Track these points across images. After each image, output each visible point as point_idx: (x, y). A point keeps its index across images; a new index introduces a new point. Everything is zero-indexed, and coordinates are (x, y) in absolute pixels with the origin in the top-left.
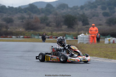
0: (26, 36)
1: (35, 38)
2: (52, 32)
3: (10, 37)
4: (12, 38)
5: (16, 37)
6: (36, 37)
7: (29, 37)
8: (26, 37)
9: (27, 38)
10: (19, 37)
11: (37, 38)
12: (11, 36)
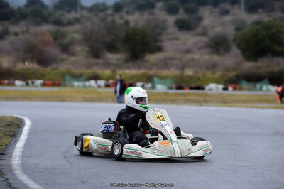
0: (49, 80)
1: (72, 86)
2: (114, 71)
3: (8, 84)
4: (13, 84)
5: (24, 83)
6: (76, 84)
7: (57, 82)
8: (50, 82)
9: (53, 85)
10: (33, 83)
11: (78, 87)
12: (11, 81)
